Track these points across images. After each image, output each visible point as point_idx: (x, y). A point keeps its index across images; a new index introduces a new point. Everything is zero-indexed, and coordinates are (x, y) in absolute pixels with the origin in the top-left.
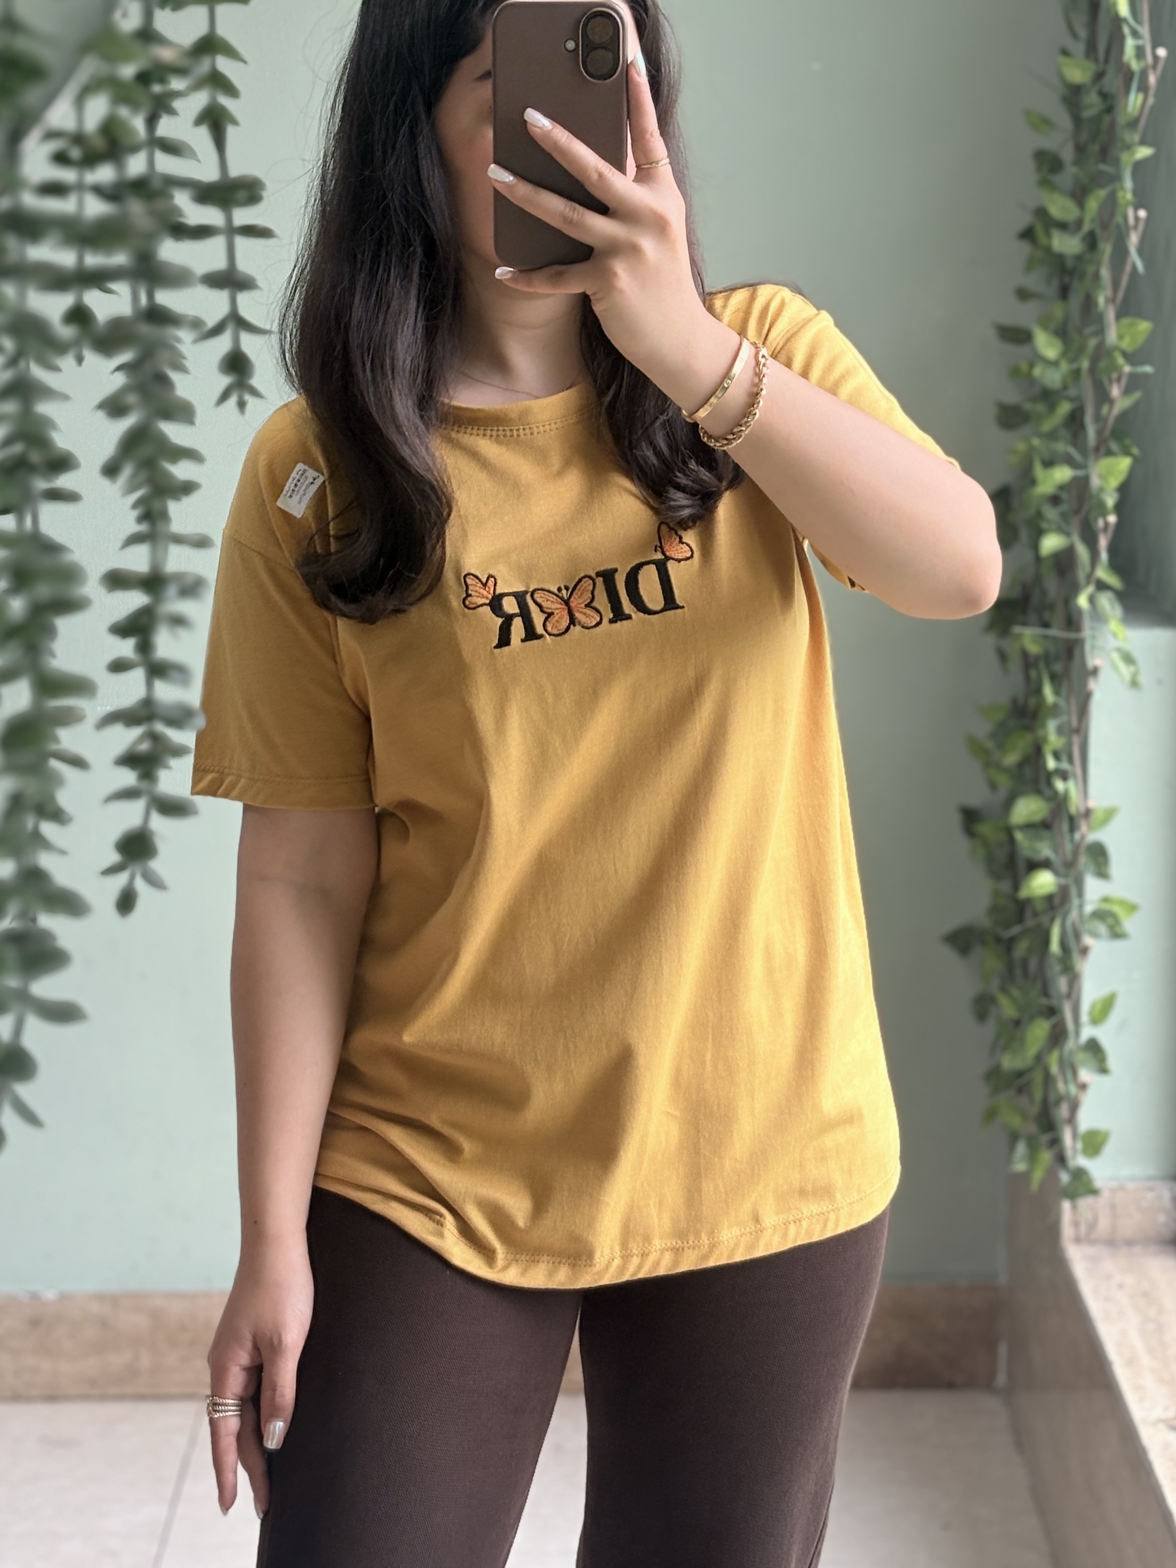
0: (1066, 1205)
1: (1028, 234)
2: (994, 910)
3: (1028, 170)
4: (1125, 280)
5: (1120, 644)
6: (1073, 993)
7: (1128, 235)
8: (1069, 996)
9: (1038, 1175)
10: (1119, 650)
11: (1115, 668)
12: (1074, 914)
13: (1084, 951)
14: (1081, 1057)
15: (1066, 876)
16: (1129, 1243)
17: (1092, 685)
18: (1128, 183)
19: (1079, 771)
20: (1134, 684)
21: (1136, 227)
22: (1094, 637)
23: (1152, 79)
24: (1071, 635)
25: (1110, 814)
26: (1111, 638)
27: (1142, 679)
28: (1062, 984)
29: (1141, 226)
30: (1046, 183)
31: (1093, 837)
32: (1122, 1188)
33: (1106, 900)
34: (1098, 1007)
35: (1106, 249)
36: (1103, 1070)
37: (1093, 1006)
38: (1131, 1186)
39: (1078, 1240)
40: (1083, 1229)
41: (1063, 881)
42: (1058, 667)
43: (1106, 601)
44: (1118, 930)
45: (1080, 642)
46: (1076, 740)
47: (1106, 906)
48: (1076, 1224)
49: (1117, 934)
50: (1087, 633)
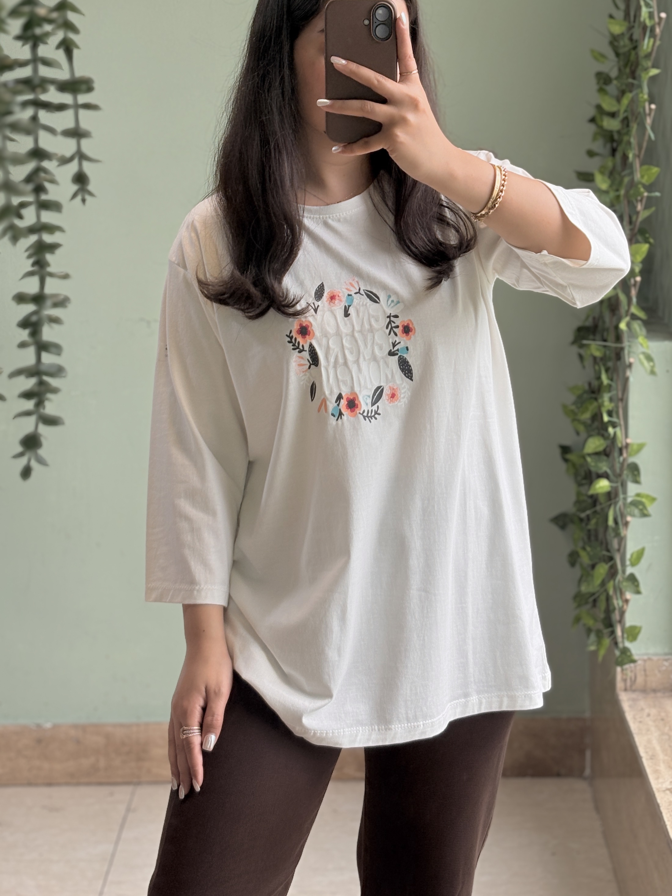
0: (619, 669)
1: (593, 120)
2: (578, 502)
3: (593, 84)
4: (645, 145)
5: (645, 350)
6: (621, 549)
7: (646, 119)
8: (619, 550)
9: (602, 652)
10: (644, 353)
11: (642, 363)
12: (620, 503)
13: (626, 524)
14: (625, 584)
15: (617, 482)
16: (655, 691)
17: (628, 373)
18: (646, 90)
19: (622, 423)
20: (653, 373)
21: (650, 114)
22: (630, 346)
23: (658, 30)
24: (618, 345)
25: (641, 447)
26: (640, 347)
27: (656, 370)
28: (615, 543)
29: (653, 114)
30: (601, 90)
31: (631, 460)
32: (650, 659)
33: (638, 495)
34: (634, 556)
35: (634, 127)
36: (638, 592)
37: (632, 555)
38: (655, 658)
39: (626, 690)
40: (629, 683)
41: (614, 485)
42: (610, 364)
43: (637, 326)
44: (645, 512)
45: (622, 349)
46: (620, 404)
47: (639, 499)
48: (625, 680)
49: (644, 514)
50: (626, 344)
